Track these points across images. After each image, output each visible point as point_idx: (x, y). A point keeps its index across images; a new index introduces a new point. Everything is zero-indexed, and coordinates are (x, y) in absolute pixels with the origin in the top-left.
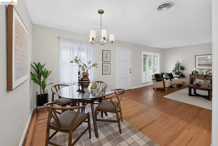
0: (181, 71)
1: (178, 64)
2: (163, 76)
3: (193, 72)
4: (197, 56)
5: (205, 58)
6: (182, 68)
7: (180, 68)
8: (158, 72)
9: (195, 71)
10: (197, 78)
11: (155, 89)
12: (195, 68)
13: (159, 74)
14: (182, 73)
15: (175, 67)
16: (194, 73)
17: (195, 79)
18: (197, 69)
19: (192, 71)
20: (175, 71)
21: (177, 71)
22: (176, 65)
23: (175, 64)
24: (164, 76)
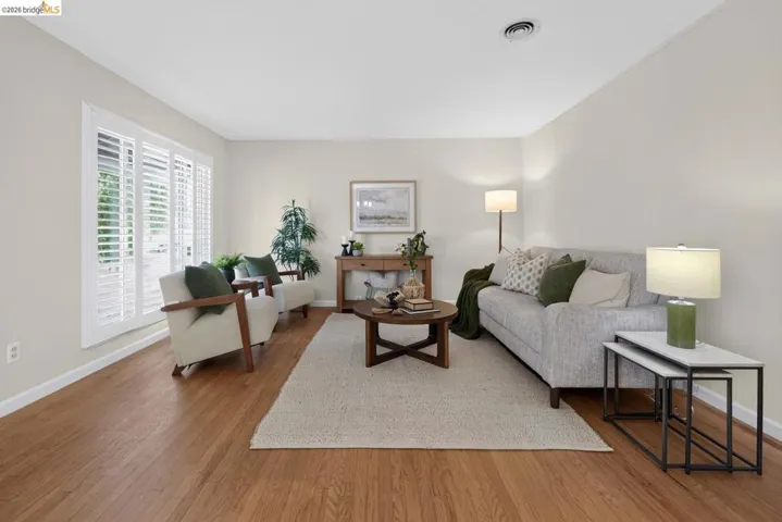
0: (304, 244)
1: (295, 215)
2: (231, 277)
3: (345, 246)
4: (355, 186)
5: (377, 192)
6: (309, 233)
7: (300, 234)
8: (205, 257)
9: (352, 242)
10: (357, 270)
11: (185, 373)
12: (351, 229)
13: (210, 267)
14: (308, 252)
15: (281, 225)
16: (348, 249)
17: (350, 271)
18: (356, 233)
19: (344, 243)
20: (283, 245)
21: (290, 244)
22: (286, 218)
23: (282, 213)
24: (239, 277)
